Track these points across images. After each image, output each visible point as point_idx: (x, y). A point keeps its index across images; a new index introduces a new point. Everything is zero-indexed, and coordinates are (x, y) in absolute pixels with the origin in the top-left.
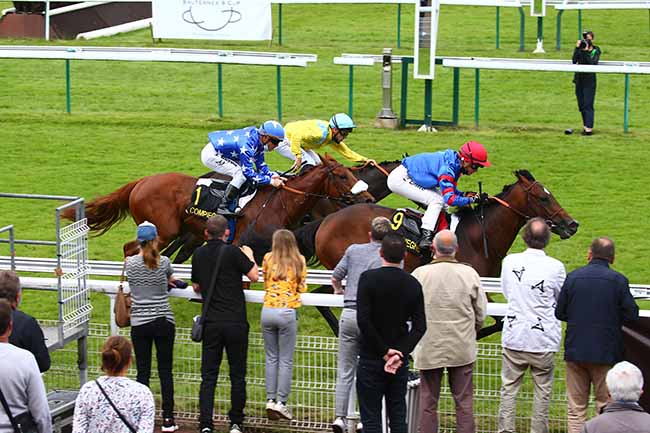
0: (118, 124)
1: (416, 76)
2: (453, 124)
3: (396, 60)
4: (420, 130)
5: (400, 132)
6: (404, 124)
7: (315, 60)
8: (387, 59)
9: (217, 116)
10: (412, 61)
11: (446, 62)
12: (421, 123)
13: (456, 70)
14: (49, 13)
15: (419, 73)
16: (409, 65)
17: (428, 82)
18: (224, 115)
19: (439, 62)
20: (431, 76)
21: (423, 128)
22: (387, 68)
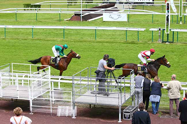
0: (106, 42)
1: (166, 33)
2: (172, 42)
3: (161, 30)
4: (166, 43)
5: (162, 44)
6: (163, 42)
7: (145, 29)
8: (160, 29)
9: (126, 41)
10: (165, 30)
11: (172, 30)
12: (167, 42)
13: (173, 32)
14: (82, 15)
15: (166, 32)
16: (164, 30)
17: (168, 34)
18: (127, 40)
19: (170, 30)
20: (169, 33)
21: (167, 43)
22: (160, 31)
